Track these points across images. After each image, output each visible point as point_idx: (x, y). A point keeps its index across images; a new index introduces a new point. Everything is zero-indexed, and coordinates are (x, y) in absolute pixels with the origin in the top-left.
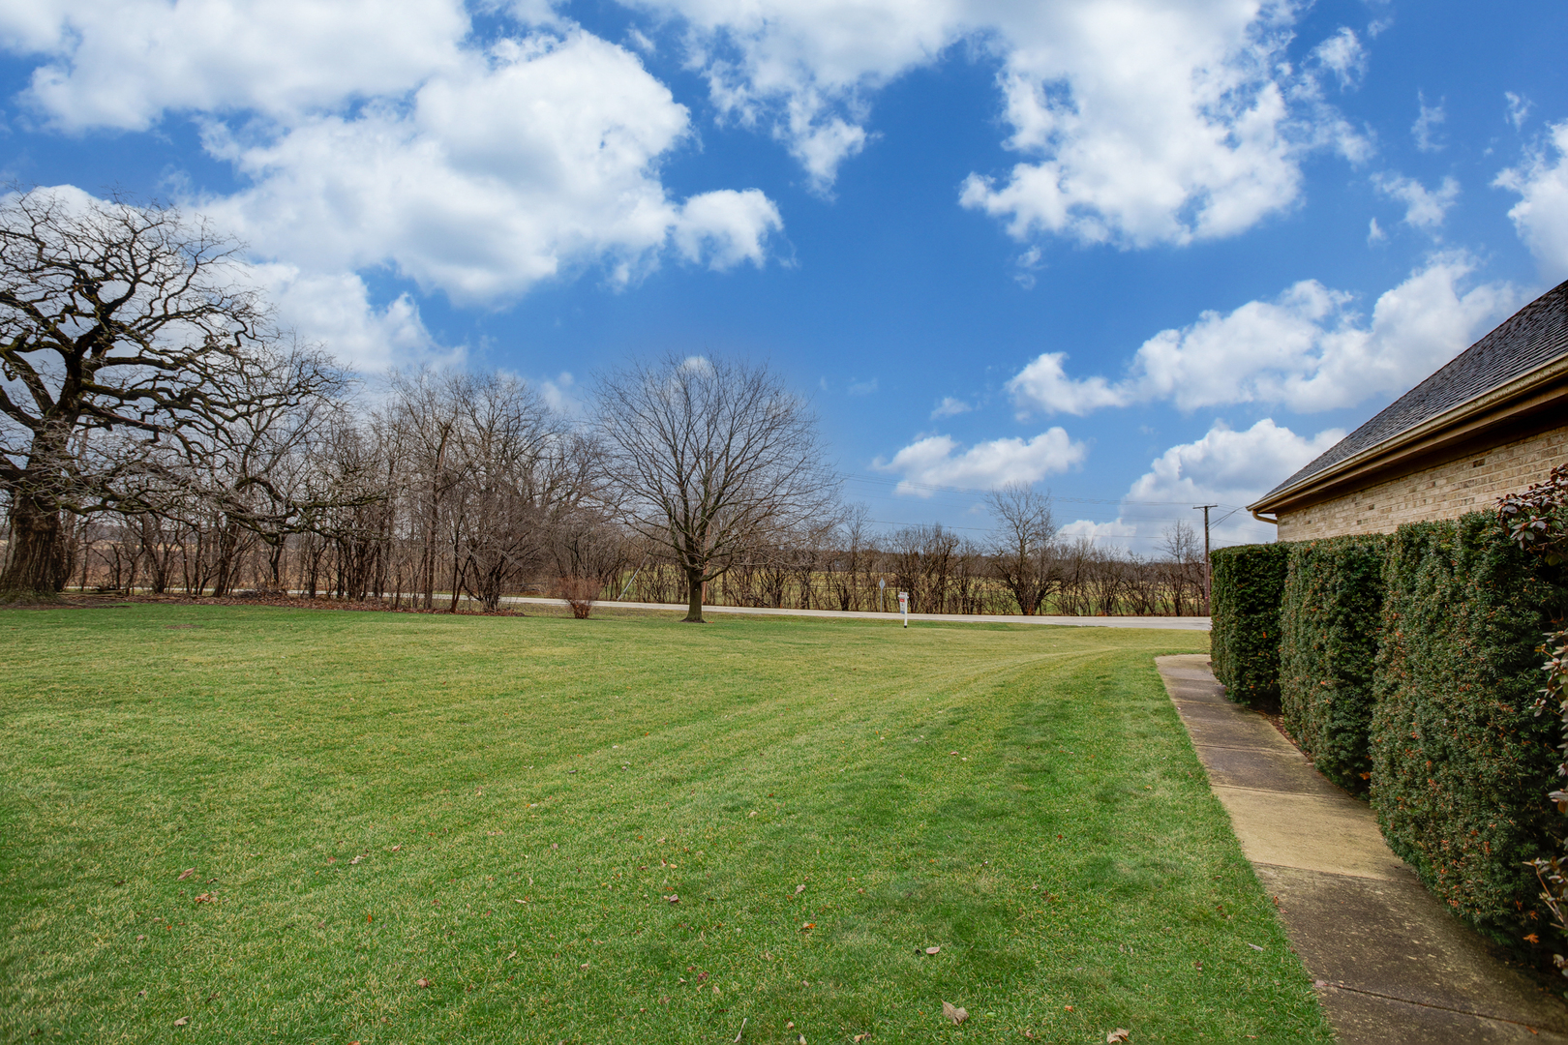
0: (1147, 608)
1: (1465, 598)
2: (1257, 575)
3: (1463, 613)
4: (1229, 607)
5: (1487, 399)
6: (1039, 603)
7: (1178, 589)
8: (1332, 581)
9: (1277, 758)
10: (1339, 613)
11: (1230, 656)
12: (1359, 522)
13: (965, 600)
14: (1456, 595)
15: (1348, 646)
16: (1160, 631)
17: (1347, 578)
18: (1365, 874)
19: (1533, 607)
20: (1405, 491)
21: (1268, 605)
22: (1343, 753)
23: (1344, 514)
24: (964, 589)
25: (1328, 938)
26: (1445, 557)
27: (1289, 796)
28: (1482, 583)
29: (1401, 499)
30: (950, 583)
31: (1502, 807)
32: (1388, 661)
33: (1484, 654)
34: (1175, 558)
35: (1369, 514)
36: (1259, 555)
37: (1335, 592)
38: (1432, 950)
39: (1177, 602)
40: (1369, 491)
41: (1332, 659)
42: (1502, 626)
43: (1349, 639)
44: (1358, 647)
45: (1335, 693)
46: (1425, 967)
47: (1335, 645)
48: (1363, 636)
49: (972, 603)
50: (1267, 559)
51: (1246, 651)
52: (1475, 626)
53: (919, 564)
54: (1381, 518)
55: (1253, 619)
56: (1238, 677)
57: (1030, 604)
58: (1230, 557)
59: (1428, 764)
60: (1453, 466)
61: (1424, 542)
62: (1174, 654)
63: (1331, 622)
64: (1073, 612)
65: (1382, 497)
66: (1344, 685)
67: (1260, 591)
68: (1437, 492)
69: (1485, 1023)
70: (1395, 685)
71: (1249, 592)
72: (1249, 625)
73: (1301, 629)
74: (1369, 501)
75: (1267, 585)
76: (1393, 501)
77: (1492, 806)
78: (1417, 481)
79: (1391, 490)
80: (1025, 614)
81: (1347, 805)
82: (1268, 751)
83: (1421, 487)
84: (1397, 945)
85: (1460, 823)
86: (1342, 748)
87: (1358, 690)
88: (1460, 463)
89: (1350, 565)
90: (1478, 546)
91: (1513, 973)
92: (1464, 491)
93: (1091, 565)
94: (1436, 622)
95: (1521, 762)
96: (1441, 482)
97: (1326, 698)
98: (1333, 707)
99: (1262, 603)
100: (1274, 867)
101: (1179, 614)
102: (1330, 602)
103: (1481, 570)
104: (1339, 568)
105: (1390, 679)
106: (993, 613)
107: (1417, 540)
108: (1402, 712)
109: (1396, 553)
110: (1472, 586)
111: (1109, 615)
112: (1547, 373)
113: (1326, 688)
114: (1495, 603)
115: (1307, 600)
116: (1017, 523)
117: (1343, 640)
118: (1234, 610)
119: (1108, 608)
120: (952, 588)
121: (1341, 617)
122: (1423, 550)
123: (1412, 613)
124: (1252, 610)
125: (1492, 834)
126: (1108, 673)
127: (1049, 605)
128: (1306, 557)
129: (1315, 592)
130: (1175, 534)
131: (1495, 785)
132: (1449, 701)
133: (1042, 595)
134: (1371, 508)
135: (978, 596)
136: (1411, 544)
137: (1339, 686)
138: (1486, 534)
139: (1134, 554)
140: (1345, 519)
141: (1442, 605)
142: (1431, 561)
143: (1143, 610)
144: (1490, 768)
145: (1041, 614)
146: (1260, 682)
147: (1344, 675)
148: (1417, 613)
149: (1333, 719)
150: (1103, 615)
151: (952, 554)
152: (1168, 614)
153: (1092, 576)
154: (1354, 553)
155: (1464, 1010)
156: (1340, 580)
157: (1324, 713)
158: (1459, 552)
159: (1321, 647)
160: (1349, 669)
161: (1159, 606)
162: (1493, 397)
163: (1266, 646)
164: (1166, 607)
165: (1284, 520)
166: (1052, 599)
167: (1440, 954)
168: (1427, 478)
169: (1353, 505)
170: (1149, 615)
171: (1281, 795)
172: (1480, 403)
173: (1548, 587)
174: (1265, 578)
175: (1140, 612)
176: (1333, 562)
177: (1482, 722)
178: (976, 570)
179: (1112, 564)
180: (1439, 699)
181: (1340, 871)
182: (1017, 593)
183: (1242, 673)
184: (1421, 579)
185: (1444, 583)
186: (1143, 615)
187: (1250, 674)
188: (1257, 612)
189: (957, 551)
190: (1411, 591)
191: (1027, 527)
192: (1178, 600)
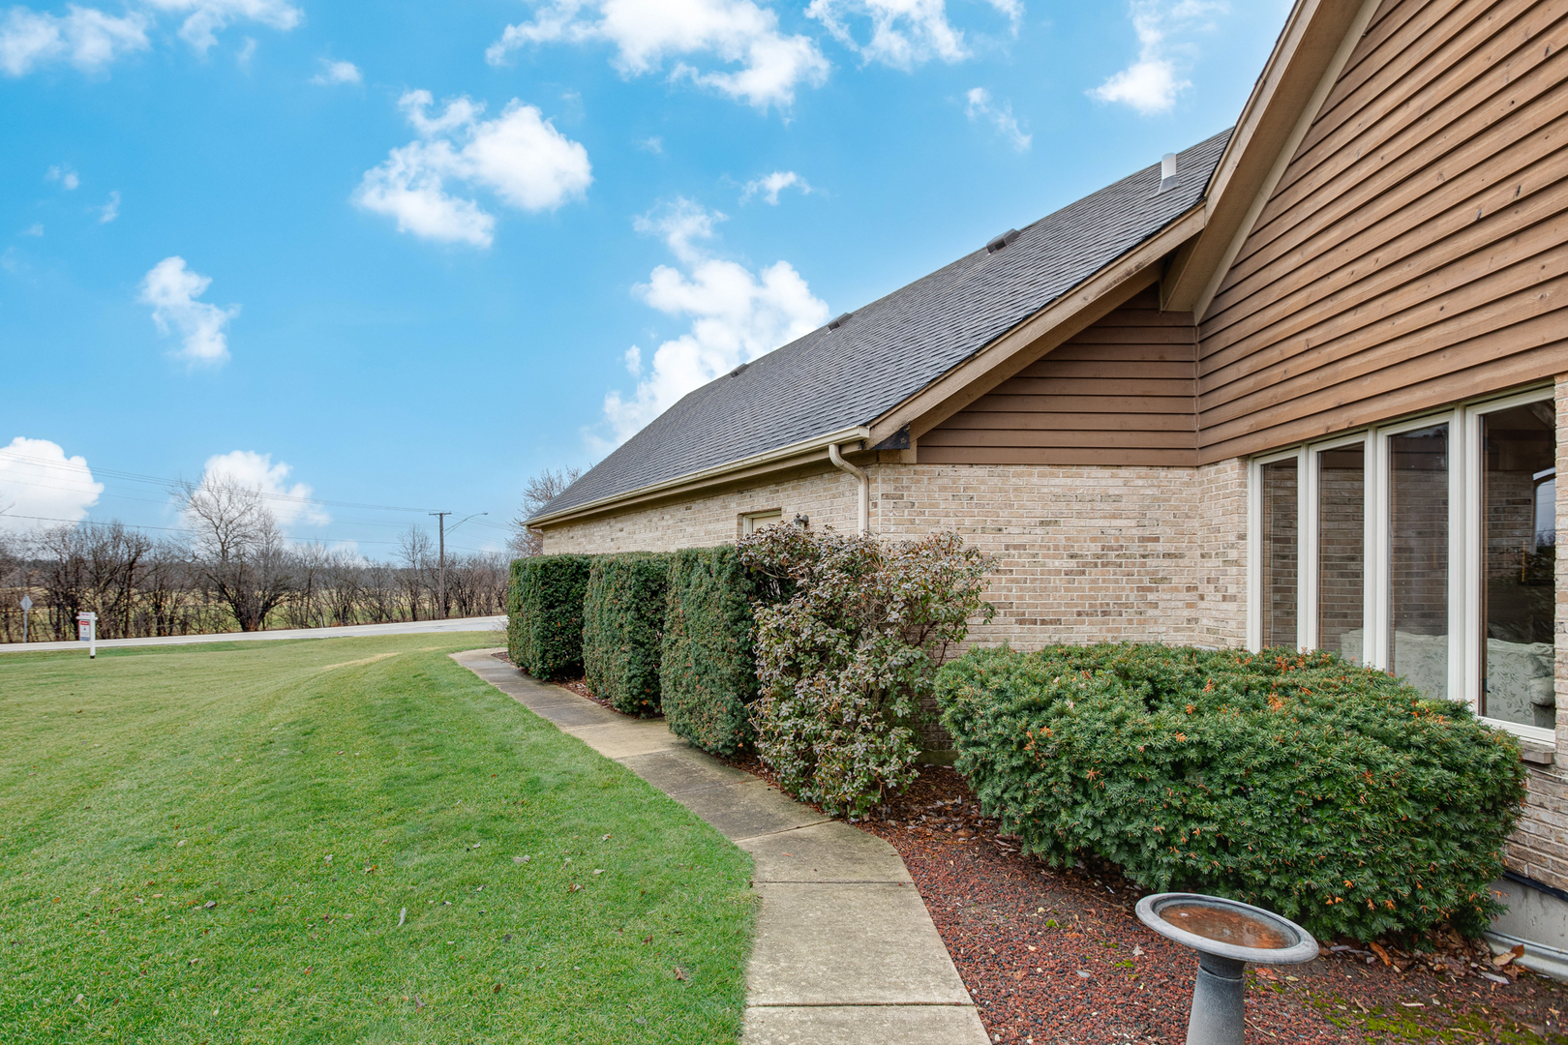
0: (384, 616)
1: (718, 589)
2: (555, 580)
3: (717, 596)
4: (533, 605)
5: (702, 474)
6: (262, 616)
7: (415, 594)
8: (628, 583)
9: (583, 707)
10: (633, 602)
11: (536, 643)
12: (612, 540)
13: (161, 621)
14: (715, 588)
15: (639, 623)
16: (415, 636)
17: (637, 580)
18: (662, 750)
19: (744, 592)
20: (645, 521)
21: (562, 602)
22: (635, 690)
23: (601, 533)
24: (158, 607)
25: (661, 778)
26: (708, 569)
27: (604, 725)
28: (726, 582)
29: (642, 526)
30: (137, 598)
31: (731, 689)
32: (671, 628)
33: (726, 616)
34: (411, 564)
35: (619, 534)
36: (556, 564)
37: (631, 589)
38: (701, 770)
39: (414, 609)
40: (620, 518)
41: (630, 632)
42: (734, 602)
43: (638, 619)
44: (643, 624)
45: (631, 654)
46: (702, 777)
47: (631, 623)
48: (645, 616)
49: (171, 621)
50: (561, 567)
51: (547, 637)
52: (723, 603)
53: (86, 575)
54: (628, 538)
55: (552, 613)
56: (542, 658)
57: (248, 620)
58: (536, 566)
59: (697, 677)
60: (674, 508)
61: (696, 560)
62: (461, 651)
63: (628, 609)
64: (304, 625)
65: (629, 523)
66: (636, 648)
67: (556, 591)
68: (664, 523)
69: (728, 787)
70: (676, 641)
71: (550, 592)
72: (550, 617)
73: (605, 616)
74: (619, 525)
75: (561, 587)
76: (637, 527)
77: (727, 690)
78: (653, 515)
79: (635, 519)
80: (245, 629)
81: (636, 723)
82: (575, 705)
83: (655, 519)
84: (688, 772)
85: (713, 702)
86: (635, 687)
87: (643, 650)
88: (678, 507)
89: (639, 573)
90: (724, 563)
91: (730, 768)
92: (680, 524)
93: (323, 571)
94: (702, 602)
95: (739, 665)
96: (667, 517)
97: (626, 658)
98: (630, 663)
99: (557, 601)
100: (622, 758)
101: (415, 619)
102: (627, 596)
103: (726, 575)
104: (633, 574)
105: (673, 637)
106: (201, 631)
107: (691, 558)
108: (682, 654)
109: (677, 565)
110: (721, 583)
111: (346, 625)
112: (731, 467)
113: (625, 652)
114: (731, 591)
115: (610, 595)
116: (217, 522)
117: (635, 619)
118: (539, 606)
119: (343, 617)
120: (140, 603)
121: (634, 605)
122: (695, 564)
123: (689, 599)
124: (551, 606)
125: (728, 702)
126: (421, 672)
127: (275, 617)
128: (610, 567)
129: (616, 590)
130: (411, 539)
131: (729, 679)
132: (709, 642)
133: (267, 607)
134: (621, 530)
135: (181, 611)
136: (687, 560)
137: (633, 649)
138: (728, 556)
139: (370, 559)
140: (602, 537)
141: (706, 593)
142: (700, 570)
143: (381, 617)
144: (727, 671)
145: (264, 629)
146: (556, 660)
147: (636, 642)
148: (692, 598)
149: (630, 671)
150: (339, 625)
151: (139, 560)
152: (404, 620)
153: (325, 583)
154: (641, 564)
155: (720, 785)
156: (634, 581)
157: (624, 667)
158: (715, 566)
159: (621, 626)
160: (638, 637)
161: (396, 614)
162: (705, 473)
163: (560, 633)
164: (403, 613)
165: (549, 535)
166: (277, 613)
167: (704, 770)
168: (658, 513)
169: (608, 527)
170: (387, 622)
171: (600, 726)
172: (699, 475)
173: (749, 582)
174: (560, 581)
175: (377, 620)
176: (629, 570)
177: (723, 650)
178: (177, 579)
179: (347, 570)
180: (705, 642)
181: (650, 752)
182: (237, 606)
183: (544, 655)
184: (694, 579)
185: (707, 581)
186: (380, 622)
187: (550, 655)
188: (554, 607)
189: (146, 557)
190: (688, 586)
191: (230, 527)
192: (414, 605)
